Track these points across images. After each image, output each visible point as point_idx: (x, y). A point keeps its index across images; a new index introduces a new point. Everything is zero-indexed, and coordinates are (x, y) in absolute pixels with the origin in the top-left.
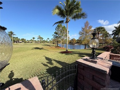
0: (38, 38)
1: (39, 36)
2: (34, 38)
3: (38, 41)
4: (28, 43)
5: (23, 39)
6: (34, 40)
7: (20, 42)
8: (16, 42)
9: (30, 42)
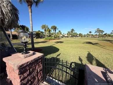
0: (96, 32)
1: (98, 29)
2: (90, 32)
3: (96, 35)
4: (84, 37)
5: (80, 34)
6: (91, 34)
7: (78, 37)
8: (75, 37)
9: (87, 36)
